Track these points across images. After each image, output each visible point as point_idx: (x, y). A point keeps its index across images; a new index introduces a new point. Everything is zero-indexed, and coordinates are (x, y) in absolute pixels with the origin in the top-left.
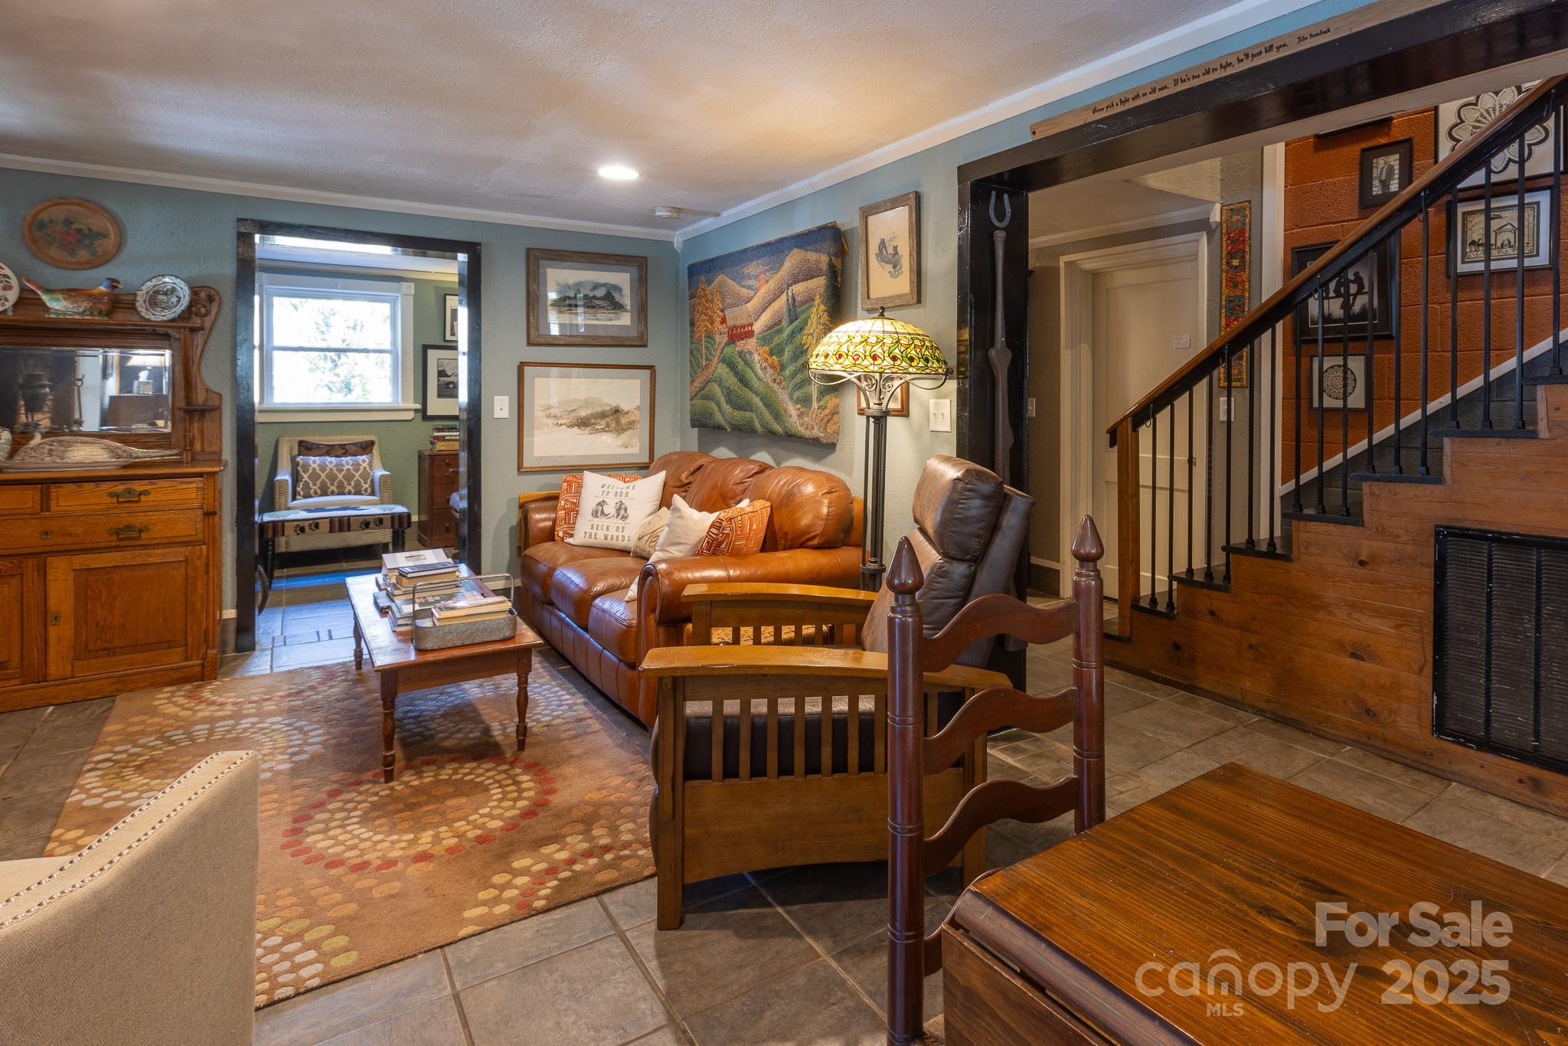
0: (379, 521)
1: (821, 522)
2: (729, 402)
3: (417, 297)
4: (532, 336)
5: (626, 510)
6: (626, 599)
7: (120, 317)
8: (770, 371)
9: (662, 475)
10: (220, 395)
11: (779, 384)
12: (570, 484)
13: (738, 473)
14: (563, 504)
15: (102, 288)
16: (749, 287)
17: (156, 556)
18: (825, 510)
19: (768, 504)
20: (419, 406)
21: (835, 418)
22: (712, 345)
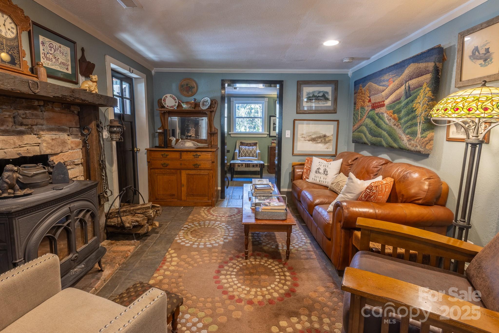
0: (257, 165)
1: (423, 193)
2: (371, 133)
3: (268, 102)
4: (298, 110)
5: (327, 172)
6: (328, 211)
7: (197, 109)
8: (393, 121)
9: (341, 160)
10: (217, 129)
11: (397, 126)
12: (308, 160)
13: (375, 163)
14: (306, 167)
15: (193, 101)
16: (383, 86)
17: (202, 172)
18: (426, 187)
19: (393, 180)
20: (268, 133)
21: (431, 142)
22: (363, 111)
